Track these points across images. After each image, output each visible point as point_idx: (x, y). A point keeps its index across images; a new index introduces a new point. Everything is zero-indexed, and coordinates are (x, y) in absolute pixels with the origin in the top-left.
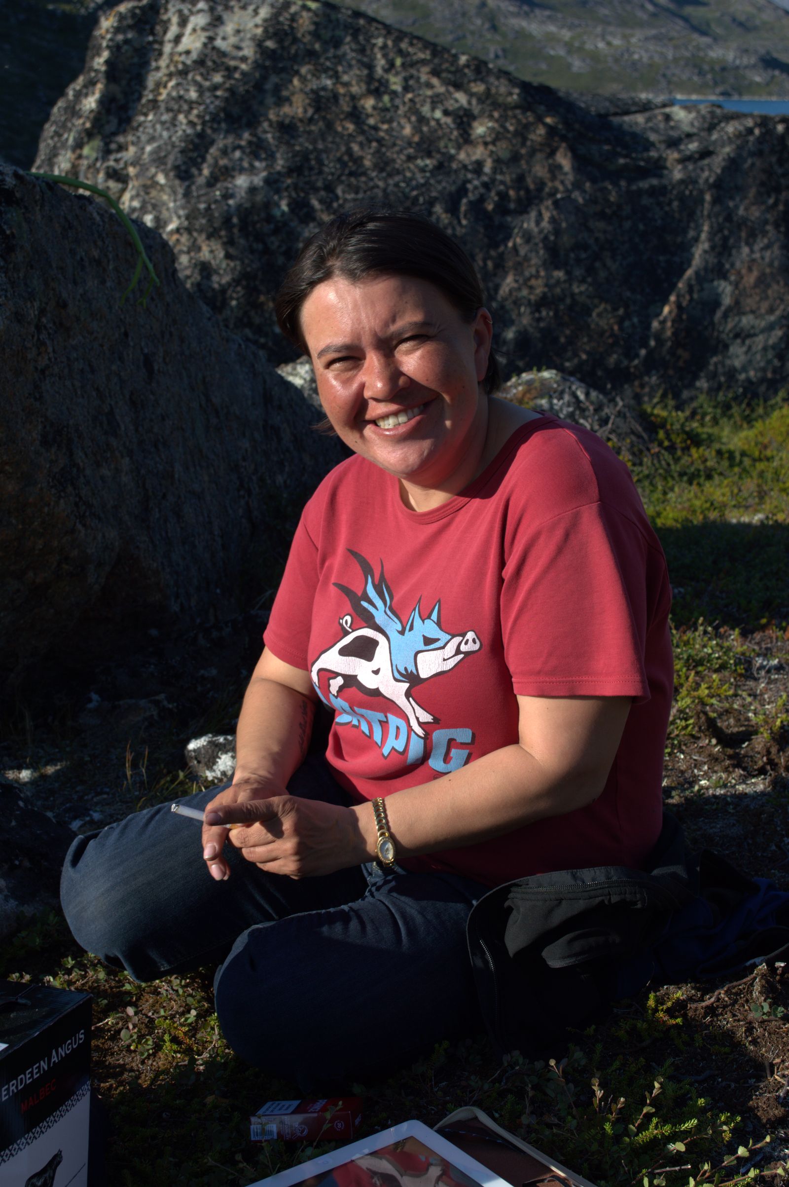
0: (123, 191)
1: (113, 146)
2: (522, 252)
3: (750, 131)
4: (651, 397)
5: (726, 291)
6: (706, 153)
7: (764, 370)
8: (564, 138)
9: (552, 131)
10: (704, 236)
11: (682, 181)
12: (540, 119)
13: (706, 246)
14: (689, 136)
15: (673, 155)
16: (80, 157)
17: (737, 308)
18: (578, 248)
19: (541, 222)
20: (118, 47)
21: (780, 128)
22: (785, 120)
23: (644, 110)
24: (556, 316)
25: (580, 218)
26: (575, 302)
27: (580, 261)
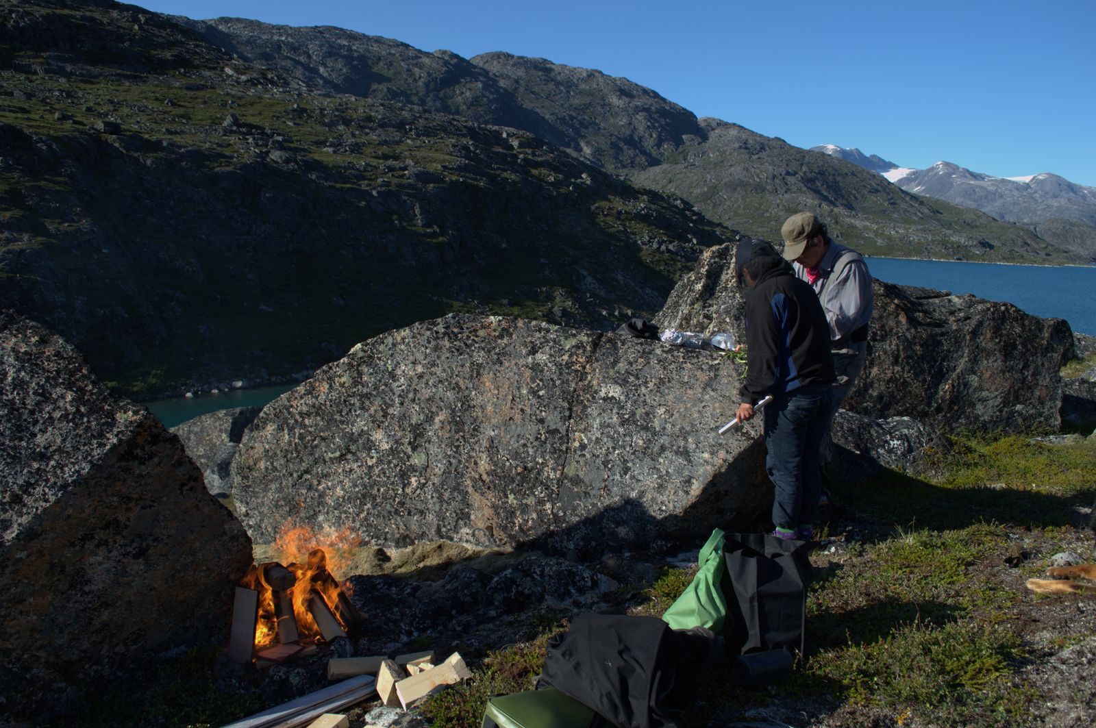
0: (710, 323)
1: (707, 305)
2: (882, 358)
3: (989, 309)
4: (939, 426)
5: (974, 380)
6: (967, 318)
7: (992, 416)
8: (903, 309)
9: (897, 306)
10: (965, 355)
11: (956, 330)
12: (892, 301)
13: (967, 359)
14: (959, 310)
15: (952, 319)
17: (980, 388)
18: (907, 357)
19: (891, 345)
20: (712, 265)
21: (1003, 308)
22: (1005, 305)
23: (938, 296)
24: (896, 387)
25: (909, 344)
26: (905, 381)
27: (908, 363)
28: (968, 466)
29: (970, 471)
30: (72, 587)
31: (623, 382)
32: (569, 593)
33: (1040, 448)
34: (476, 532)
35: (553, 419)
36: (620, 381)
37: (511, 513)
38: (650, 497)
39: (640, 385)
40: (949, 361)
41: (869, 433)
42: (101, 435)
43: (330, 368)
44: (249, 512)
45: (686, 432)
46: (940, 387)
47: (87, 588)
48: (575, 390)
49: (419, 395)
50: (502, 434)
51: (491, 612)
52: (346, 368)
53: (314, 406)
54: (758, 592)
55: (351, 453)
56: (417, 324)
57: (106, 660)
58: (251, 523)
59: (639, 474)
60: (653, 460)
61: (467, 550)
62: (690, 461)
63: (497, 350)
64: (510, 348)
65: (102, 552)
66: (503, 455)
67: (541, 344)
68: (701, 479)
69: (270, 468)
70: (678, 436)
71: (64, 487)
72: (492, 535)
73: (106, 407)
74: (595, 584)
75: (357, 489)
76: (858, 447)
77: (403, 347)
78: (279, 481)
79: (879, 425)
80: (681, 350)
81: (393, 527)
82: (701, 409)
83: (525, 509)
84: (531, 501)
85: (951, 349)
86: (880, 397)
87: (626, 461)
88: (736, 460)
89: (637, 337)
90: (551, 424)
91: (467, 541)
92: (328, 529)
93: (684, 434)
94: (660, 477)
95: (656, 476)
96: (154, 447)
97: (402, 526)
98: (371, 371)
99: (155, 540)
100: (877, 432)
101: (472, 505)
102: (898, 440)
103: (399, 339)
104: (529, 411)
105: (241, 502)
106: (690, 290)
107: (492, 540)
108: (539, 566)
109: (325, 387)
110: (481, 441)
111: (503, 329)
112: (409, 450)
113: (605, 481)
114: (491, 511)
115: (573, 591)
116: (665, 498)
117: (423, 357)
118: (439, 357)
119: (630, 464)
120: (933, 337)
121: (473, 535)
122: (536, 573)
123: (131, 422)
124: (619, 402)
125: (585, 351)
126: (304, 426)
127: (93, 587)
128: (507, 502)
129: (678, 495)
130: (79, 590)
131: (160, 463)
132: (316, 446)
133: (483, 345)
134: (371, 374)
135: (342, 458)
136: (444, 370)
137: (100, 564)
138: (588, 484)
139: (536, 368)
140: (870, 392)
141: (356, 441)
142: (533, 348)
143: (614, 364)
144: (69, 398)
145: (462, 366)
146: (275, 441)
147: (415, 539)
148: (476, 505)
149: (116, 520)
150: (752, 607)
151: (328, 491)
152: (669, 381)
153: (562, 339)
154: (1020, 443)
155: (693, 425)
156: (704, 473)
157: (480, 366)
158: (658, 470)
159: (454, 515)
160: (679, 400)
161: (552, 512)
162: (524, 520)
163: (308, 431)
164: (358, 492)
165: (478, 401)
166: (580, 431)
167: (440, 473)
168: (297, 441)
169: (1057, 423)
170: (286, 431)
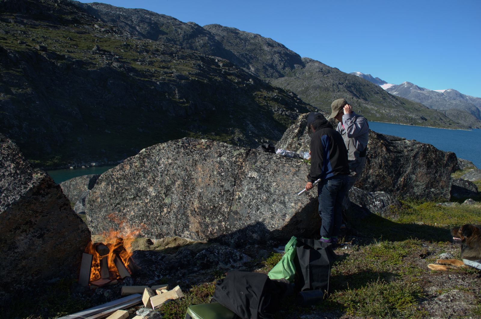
0: (300, 147)
1: (299, 139)
2: (374, 166)
3: (421, 147)
4: (397, 196)
5: (414, 177)
6: (412, 150)
7: (421, 193)
8: (384, 145)
9: (382, 143)
10: (411, 166)
11: (407, 155)
12: (380, 141)
13: (411, 168)
14: (409, 146)
15: (405, 150)
16: (293, 140)
17: (416, 181)
18: (385, 166)
19: (378, 160)
20: (302, 122)
21: (428, 146)
22: (428, 145)
23: (400, 140)
24: (380, 178)
25: (386, 160)
26: (384, 176)
27: (385, 168)
28: (408, 214)
29: (409, 216)
30: (9, 249)
31: (259, 171)
32: (230, 262)
33: (440, 208)
34: (192, 234)
35: (227, 186)
36: (257, 170)
37: (207, 226)
38: (268, 221)
39: (266, 172)
40: (403, 168)
41: (366, 198)
42: (26, 183)
43: (131, 159)
44: (93, 220)
45: (285, 194)
46: (399, 180)
47: (16, 251)
48: (237, 174)
49: (169, 173)
50: (205, 191)
51: (195, 269)
52: (138, 159)
53: (123, 175)
54: (310, 265)
55: (139, 196)
56: (170, 141)
57: (23, 283)
58: (93, 225)
59: (264, 211)
60: (270, 205)
61: (187, 241)
62: (285, 207)
63: (204, 154)
64: (210, 154)
65: (24, 235)
66: (205, 200)
67: (224, 152)
68: (290, 214)
69: (102, 201)
70: (281, 195)
71: (8, 205)
72: (198, 235)
73: (29, 171)
74: (241, 258)
75: (140, 212)
76: (361, 204)
77: (163, 151)
78: (106, 207)
79: (371, 195)
80: (285, 158)
81: (156, 230)
82: (292, 184)
83: (213, 224)
84: (216, 221)
85: (405, 163)
86: (373, 183)
87: (258, 205)
88: (306, 207)
89: (266, 151)
90: (226, 188)
91: (187, 237)
92: (127, 230)
93: (284, 195)
94: (272, 213)
95: (270, 212)
96: (49, 190)
97: (159, 230)
98: (149, 161)
99: (47, 231)
100: (370, 198)
101: (190, 221)
102: (378, 201)
103: (162, 147)
104: (217, 182)
105: (89, 216)
106: (293, 132)
107: (198, 237)
108: (217, 250)
109: (128, 167)
110: (195, 194)
111: (207, 145)
112: (164, 196)
113: (248, 213)
114: (198, 225)
115: (231, 261)
116: (274, 222)
117: (172, 156)
118: (179, 156)
119: (260, 207)
120: (397, 157)
121: (190, 235)
122: (216, 252)
123: (39, 178)
124: (256, 179)
125: (242, 156)
126: (118, 184)
127: (19, 250)
128: (206, 221)
129: (280, 221)
130: (13, 251)
131: (51, 197)
132: (123, 193)
133: (198, 152)
134: (149, 162)
135: (134, 198)
136: (181, 162)
137: (23, 240)
138: (241, 215)
139: (221, 163)
140: (369, 180)
141: (141, 191)
142: (220, 154)
143: (255, 163)
144: (12, 166)
145: (189, 161)
146: (105, 190)
147: (165, 235)
148: (192, 222)
149: (31, 221)
150: (307, 271)
151: (127, 213)
152: (278, 171)
153: (233, 151)
154: (431, 205)
155: (288, 191)
156: (291, 212)
157: (196, 161)
158: (272, 210)
159: (182, 226)
160: (282, 180)
161: (225, 226)
162: (213, 229)
163: (120, 186)
164: (141, 214)
165: (195, 176)
166: (239, 191)
167: (177, 207)
168: (115, 190)
169: (449, 197)
170: (110, 186)
